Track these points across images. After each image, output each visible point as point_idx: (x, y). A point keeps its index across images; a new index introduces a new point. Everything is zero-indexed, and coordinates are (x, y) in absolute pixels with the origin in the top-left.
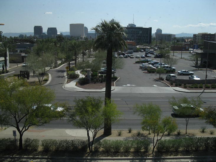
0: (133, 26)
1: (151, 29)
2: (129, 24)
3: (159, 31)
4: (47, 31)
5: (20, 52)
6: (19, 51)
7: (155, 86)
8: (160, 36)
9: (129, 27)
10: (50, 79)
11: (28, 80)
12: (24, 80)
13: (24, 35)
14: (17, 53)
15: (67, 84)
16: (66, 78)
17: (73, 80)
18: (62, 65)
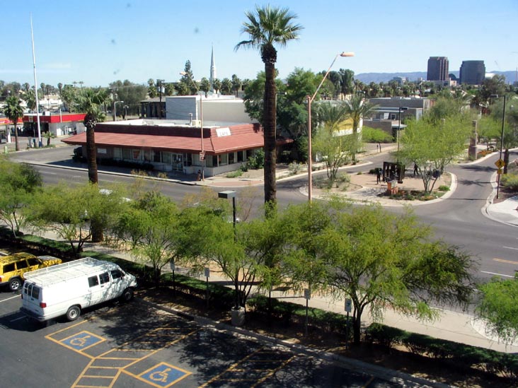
4: (459, 70)
5: (389, 118)
6: (386, 116)
10: (453, 187)
11: (400, 186)
12: (390, 185)
13: (404, 79)
14: (382, 120)
15: (494, 203)
16: (492, 188)
17: (511, 196)
18: (488, 156)
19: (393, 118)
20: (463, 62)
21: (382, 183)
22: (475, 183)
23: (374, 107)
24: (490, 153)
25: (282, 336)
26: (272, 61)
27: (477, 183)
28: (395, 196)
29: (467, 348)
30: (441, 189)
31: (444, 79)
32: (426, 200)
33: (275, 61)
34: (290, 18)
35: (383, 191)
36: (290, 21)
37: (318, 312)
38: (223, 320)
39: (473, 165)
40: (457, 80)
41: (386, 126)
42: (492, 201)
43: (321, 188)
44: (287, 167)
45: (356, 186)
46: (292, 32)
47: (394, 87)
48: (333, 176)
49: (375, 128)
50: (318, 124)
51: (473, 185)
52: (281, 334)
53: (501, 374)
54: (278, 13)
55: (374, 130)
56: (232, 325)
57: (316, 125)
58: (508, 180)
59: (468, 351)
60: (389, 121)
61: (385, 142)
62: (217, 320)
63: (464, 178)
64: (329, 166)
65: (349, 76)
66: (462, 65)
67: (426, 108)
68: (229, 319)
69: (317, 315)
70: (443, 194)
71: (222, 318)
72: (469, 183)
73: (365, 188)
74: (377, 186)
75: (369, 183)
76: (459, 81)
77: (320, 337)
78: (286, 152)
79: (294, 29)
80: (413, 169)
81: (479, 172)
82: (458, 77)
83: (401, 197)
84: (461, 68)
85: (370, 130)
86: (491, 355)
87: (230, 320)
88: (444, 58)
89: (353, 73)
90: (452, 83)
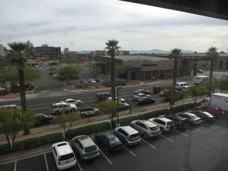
0: (46, 46)
1: (60, 48)
2: (43, 45)
3: (66, 49)
7: (65, 90)
8: (68, 53)
9: (43, 47)
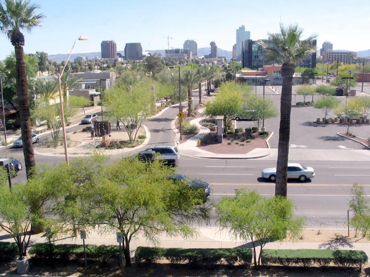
4: (124, 50)
5: (86, 88)
6: (83, 86)
7: (341, 147)
8: (331, 55)
10: (148, 135)
11: (110, 138)
12: (104, 138)
13: (84, 58)
14: (81, 90)
15: (180, 143)
16: (175, 133)
17: (189, 138)
18: (164, 110)
19: (88, 88)
20: (126, 44)
21: (96, 138)
22: (161, 131)
23: (79, 80)
24: (164, 108)
25: (65, 273)
26: (21, 44)
27: (163, 130)
28: (109, 147)
29: (212, 251)
30: (140, 137)
31: (114, 57)
32: (133, 147)
33: (23, 45)
34: (35, 8)
35: (98, 144)
36: (35, 10)
37: (91, 247)
38: (8, 271)
39: (155, 118)
40: (123, 57)
41: (85, 94)
42: (179, 143)
43: (49, 147)
44: (15, 133)
45: (76, 142)
46: (36, 20)
47: (80, 64)
48: (56, 137)
49: (79, 96)
50: (35, 96)
51: (161, 133)
52: (64, 272)
53: (237, 264)
54: (22, 3)
55: (78, 98)
56: (19, 274)
57: (34, 97)
58: (185, 126)
59: (214, 253)
60: (87, 90)
61: (88, 106)
62: (3, 273)
63: (154, 128)
64: (49, 128)
65: (44, 57)
66: (126, 47)
67: (112, 79)
68: (14, 269)
69: (92, 250)
70: (143, 141)
71: (7, 270)
72: (157, 131)
73: (83, 143)
74: (92, 140)
75: (85, 138)
76: (125, 58)
77: (97, 267)
78: (11, 121)
79: (38, 17)
80: (116, 125)
81: (161, 123)
82: (123, 55)
83: (113, 147)
84: (125, 49)
85: (75, 98)
86: (229, 252)
87: (16, 270)
88: (112, 41)
89: (47, 54)
90: (120, 59)
